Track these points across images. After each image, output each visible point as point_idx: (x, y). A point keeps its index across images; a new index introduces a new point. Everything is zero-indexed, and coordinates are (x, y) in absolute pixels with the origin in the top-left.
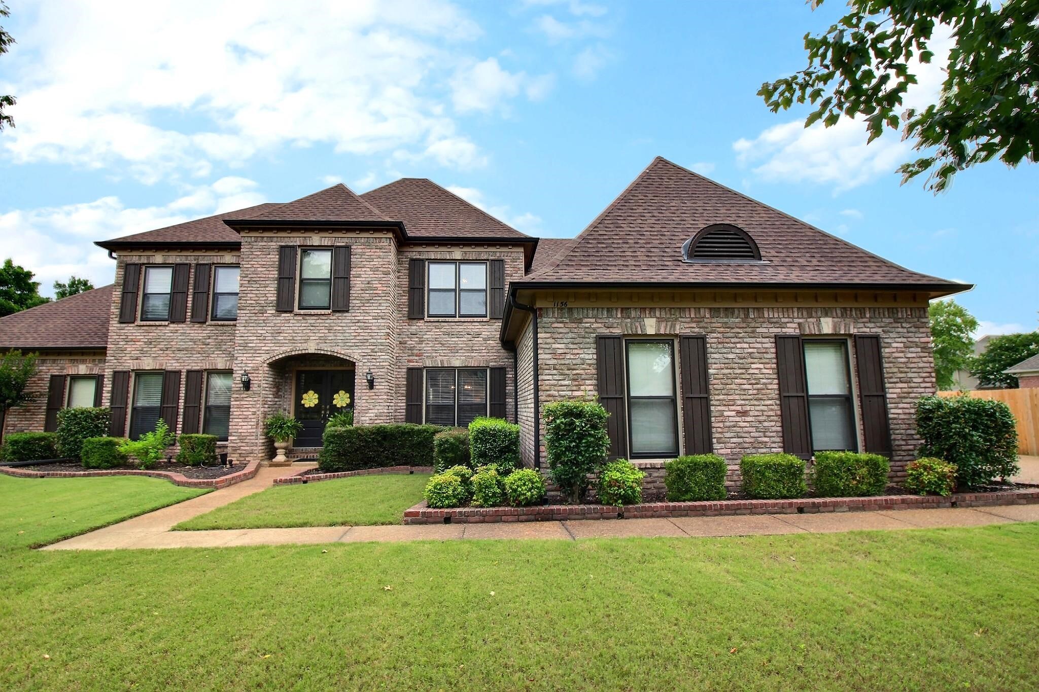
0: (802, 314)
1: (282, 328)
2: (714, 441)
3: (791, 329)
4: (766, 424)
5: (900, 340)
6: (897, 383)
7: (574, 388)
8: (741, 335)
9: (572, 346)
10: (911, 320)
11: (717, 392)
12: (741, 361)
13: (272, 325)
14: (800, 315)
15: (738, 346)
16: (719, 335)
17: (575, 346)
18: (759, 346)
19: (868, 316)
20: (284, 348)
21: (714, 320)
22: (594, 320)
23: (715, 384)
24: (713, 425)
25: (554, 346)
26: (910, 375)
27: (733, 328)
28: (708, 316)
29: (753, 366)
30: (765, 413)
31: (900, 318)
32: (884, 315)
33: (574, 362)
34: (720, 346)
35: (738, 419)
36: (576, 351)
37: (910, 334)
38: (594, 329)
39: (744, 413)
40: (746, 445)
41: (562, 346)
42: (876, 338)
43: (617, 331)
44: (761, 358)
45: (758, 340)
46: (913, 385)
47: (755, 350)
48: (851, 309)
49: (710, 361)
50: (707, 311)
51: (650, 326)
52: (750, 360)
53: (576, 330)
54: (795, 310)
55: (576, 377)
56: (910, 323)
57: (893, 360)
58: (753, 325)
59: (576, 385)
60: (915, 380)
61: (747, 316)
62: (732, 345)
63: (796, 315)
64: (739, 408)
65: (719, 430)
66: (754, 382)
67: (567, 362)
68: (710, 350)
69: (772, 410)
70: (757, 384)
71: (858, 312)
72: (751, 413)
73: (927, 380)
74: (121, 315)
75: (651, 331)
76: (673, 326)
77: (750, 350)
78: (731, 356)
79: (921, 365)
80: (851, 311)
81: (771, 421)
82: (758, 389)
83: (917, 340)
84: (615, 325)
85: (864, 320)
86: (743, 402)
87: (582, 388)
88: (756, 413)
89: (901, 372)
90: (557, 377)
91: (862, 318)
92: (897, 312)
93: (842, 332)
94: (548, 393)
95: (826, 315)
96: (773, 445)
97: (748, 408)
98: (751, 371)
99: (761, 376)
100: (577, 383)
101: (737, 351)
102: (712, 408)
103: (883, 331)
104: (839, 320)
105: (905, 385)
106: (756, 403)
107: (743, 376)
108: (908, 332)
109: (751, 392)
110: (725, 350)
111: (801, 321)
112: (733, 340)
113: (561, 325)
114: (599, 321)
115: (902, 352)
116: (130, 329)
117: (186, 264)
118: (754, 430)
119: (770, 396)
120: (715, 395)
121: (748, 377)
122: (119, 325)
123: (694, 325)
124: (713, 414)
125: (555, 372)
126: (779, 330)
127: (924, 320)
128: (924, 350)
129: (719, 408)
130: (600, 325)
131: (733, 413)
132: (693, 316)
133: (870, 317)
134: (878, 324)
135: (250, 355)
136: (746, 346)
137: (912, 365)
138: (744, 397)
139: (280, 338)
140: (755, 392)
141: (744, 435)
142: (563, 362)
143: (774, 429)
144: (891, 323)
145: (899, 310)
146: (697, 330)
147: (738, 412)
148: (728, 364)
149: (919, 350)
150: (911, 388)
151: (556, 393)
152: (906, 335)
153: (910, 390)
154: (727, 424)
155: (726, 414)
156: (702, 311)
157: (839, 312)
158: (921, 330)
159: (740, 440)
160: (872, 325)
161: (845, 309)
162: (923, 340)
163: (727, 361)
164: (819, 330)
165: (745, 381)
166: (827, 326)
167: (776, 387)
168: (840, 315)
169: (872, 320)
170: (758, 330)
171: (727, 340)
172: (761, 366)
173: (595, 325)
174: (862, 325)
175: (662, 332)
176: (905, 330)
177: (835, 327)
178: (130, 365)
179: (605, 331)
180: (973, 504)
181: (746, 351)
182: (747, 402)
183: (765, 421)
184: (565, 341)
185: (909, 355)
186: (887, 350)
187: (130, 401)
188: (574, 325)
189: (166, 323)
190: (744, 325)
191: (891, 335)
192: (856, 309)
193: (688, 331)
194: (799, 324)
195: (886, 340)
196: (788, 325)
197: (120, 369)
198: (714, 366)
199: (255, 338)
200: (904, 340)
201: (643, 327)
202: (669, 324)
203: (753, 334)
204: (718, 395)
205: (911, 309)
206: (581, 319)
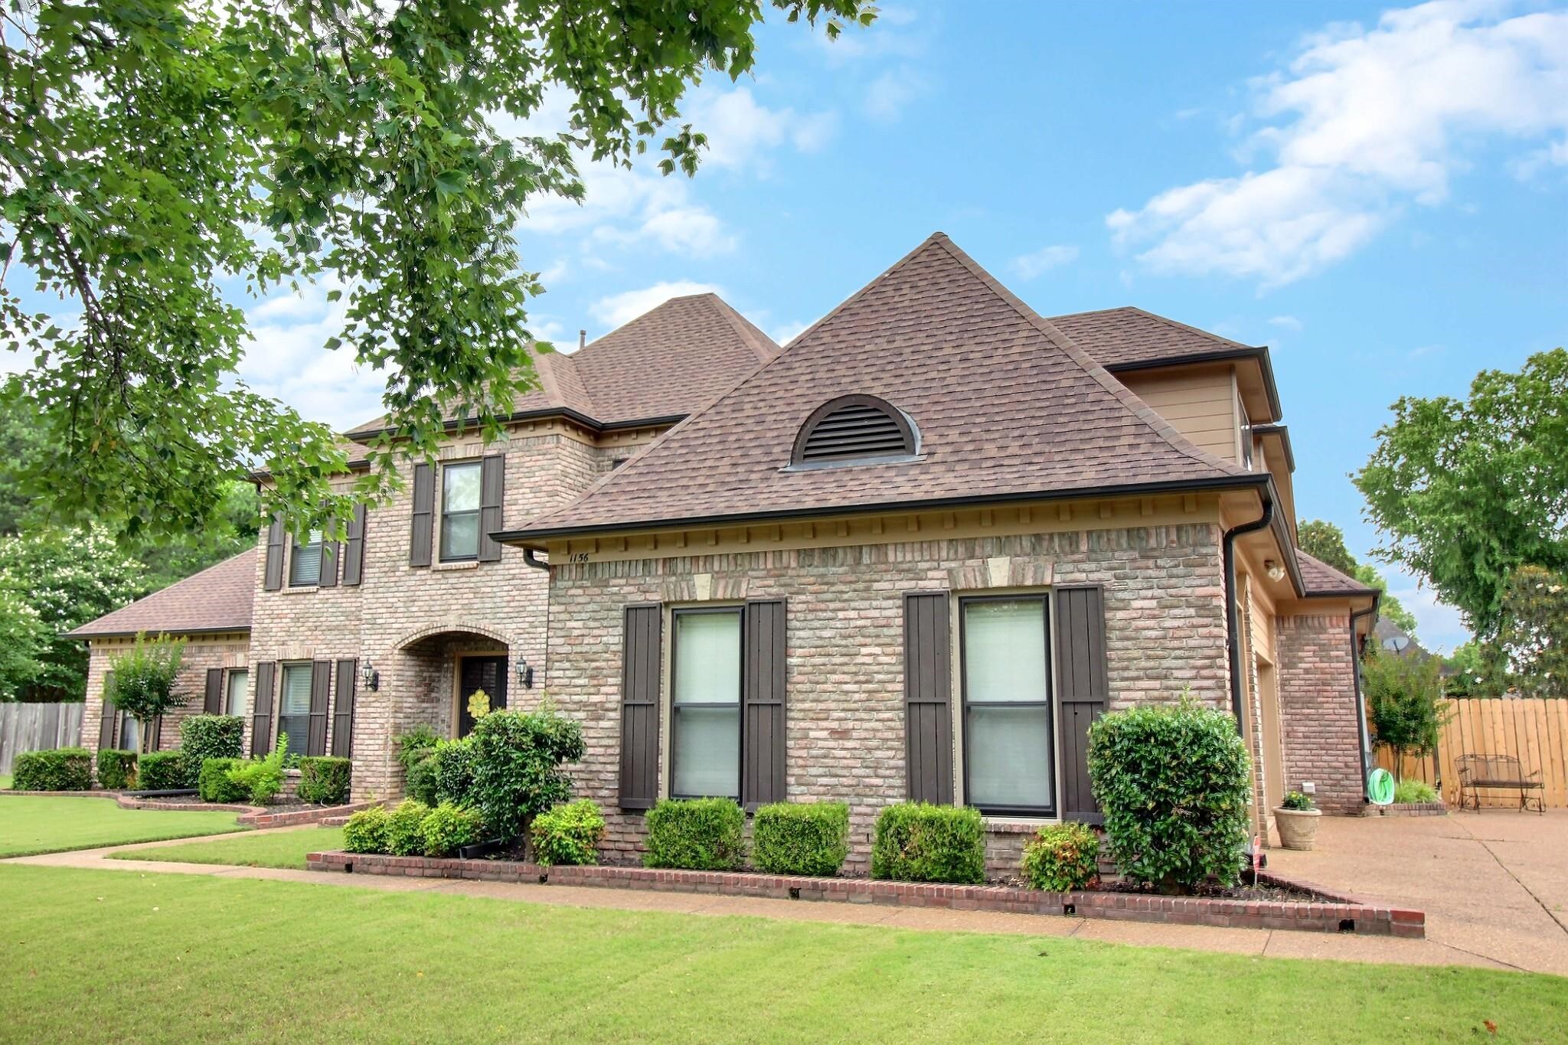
0: (956, 552)
1: (417, 593)
2: (791, 780)
3: (934, 582)
4: (879, 754)
5: (1149, 593)
6: (1138, 678)
7: (592, 690)
8: (846, 596)
9: (592, 624)
10: (1175, 552)
11: (801, 697)
12: (843, 642)
13: (404, 589)
14: (952, 555)
15: (841, 615)
16: (810, 598)
17: (597, 624)
18: (875, 613)
19: (1084, 547)
20: (418, 625)
21: (803, 572)
22: (623, 581)
23: (798, 681)
24: (791, 752)
25: (570, 624)
26: (1166, 663)
27: (833, 584)
28: (793, 564)
29: (864, 650)
30: (879, 735)
31: (1153, 549)
32: (1119, 544)
33: (595, 649)
34: (810, 616)
35: (832, 744)
36: (596, 632)
37: (1173, 581)
38: (624, 596)
39: (842, 734)
40: (844, 790)
41: (580, 624)
42: (1094, 590)
43: (655, 598)
44: (878, 636)
45: (875, 603)
46: (1172, 683)
47: (868, 622)
48: (1051, 536)
49: (792, 643)
50: (793, 555)
51: (702, 587)
52: (860, 640)
53: (598, 599)
54: (944, 545)
55: (595, 673)
56: (1174, 557)
57: (1133, 634)
58: (867, 577)
59: (594, 686)
60: (1177, 674)
61: (858, 562)
62: (830, 614)
63: (944, 554)
64: (835, 725)
65: (801, 762)
66: (862, 678)
67: (585, 649)
68: (794, 624)
69: (892, 729)
70: (867, 682)
71: (1066, 543)
72: (855, 734)
73: (1204, 673)
74: (266, 582)
75: (703, 594)
76: (737, 586)
77: (860, 623)
78: (827, 633)
79: (1192, 643)
80: (1051, 540)
81: (889, 749)
82: (869, 692)
83: (1189, 591)
84: (653, 588)
85: (1076, 557)
86: (842, 715)
87: (603, 689)
88: (863, 735)
89: (1149, 658)
90: (569, 673)
91: (1073, 553)
92: (1148, 534)
93: (1029, 582)
94: (558, 697)
95: (1000, 553)
96: (890, 792)
97: (850, 725)
98: (859, 660)
99: (876, 668)
100: (595, 682)
101: (839, 624)
102: (791, 724)
103: (1116, 577)
104: (1027, 559)
105: (1156, 684)
106: (863, 715)
107: (845, 669)
108: (1171, 577)
109: (856, 696)
110: (817, 624)
111: (953, 565)
112: (832, 606)
113: (580, 591)
114: (631, 581)
115: (1154, 617)
116: (275, 598)
118: (858, 763)
119: (889, 704)
120: (798, 701)
121: (854, 669)
122: (263, 595)
123: (771, 582)
124: (791, 735)
125: (567, 665)
126: (913, 584)
127: (1204, 551)
128: (1202, 612)
129: (802, 724)
130: (631, 589)
131: (825, 734)
132: (770, 566)
133: (1091, 551)
134: (1104, 564)
135: (379, 637)
136: (853, 614)
137: (1176, 644)
138: (846, 705)
139: (414, 609)
140: (864, 696)
141: (840, 772)
142: (578, 649)
143: (892, 763)
144: (1134, 560)
145: (1153, 532)
146: (774, 590)
147: (833, 731)
148: (822, 648)
149: (1192, 611)
150: (1167, 688)
151: (566, 698)
152: (1165, 582)
153: (1166, 694)
154: (814, 752)
155: (812, 734)
156: (785, 556)
157: (1026, 543)
158: (1199, 571)
159: (834, 781)
160: (1093, 566)
161: (1038, 537)
162: (1200, 591)
163: (820, 643)
164: (985, 580)
165: (847, 678)
166: (999, 572)
167: (900, 687)
168: (1028, 550)
169: (1094, 556)
170: (876, 586)
171: (823, 606)
172: (877, 650)
173: (626, 589)
174: (1070, 567)
175: (720, 596)
176: (1163, 573)
177: (1014, 573)
178: (275, 653)
179: (638, 598)
181: (853, 624)
182: (849, 715)
183: (877, 748)
184: (584, 616)
185: (1168, 623)
186: (1120, 615)
187: (276, 707)
188: (597, 591)
189: (314, 588)
190: (853, 578)
191: (1131, 583)
192: (1062, 535)
193: (761, 592)
194: (950, 571)
195: (1120, 595)
196: (930, 574)
197: (265, 659)
198: (799, 651)
199: (384, 610)
200: (1157, 592)
201: (691, 588)
202: (731, 581)
203: (867, 593)
204: (803, 701)
205: (1179, 528)
206: (607, 580)
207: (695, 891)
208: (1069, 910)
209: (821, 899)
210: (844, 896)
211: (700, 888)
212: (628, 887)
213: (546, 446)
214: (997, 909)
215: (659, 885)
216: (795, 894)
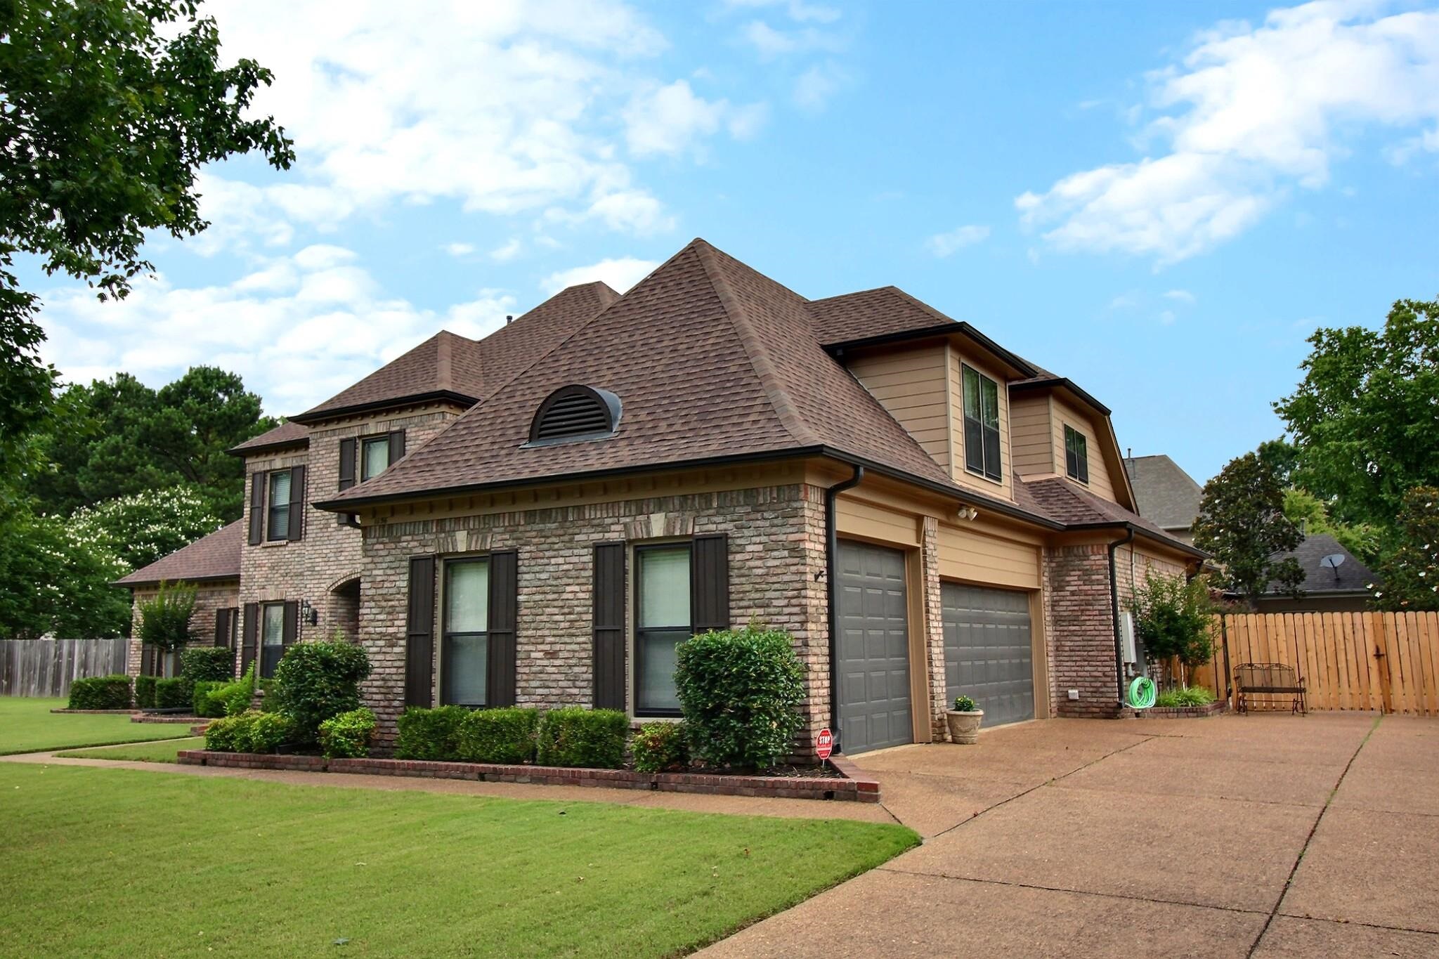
0: (630, 511)
1: (344, 545)
2: (519, 691)
3: (615, 535)
4: (576, 669)
5: (757, 539)
6: (749, 607)
7: (389, 623)
8: (556, 546)
9: (389, 572)
10: (776, 507)
11: (526, 626)
12: (554, 583)
13: (334, 542)
14: (627, 514)
15: (553, 561)
16: (533, 548)
17: (392, 572)
18: (575, 559)
19: (715, 505)
20: (344, 571)
21: (529, 528)
22: (409, 538)
23: (525, 615)
24: (519, 670)
25: (375, 572)
26: (769, 595)
27: (548, 537)
28: (522, 523)
29: (568, 589)
30: (577, 655)
31: (761, 505)
32: (738, 501)
33: (391, 591)
34: (533, 563)
35: (545, 662)
36: (392, 578)
37: (774, 530)
38: (411, 549)
39: (552, 655)
40: (553, 698)
41: (381, 572)
42: (722, 541)
43: (431, 550)
44: (577, 578)
45: (575, 551)
46: (772, 610)
47: (570, 567)
48: (694, 496)
49: (521, 584)
50: (522, 515)
51: (461, 541)
52: (565, 581)
53: (393, 552)
54: (622, 504)
55: (391, 610)
56: (774, 511)
57: (746, 572)
58: (571, 531)
59: (391, 620)
60: (775, 603)
61: (565, 519)
62: (546, 561)
63: (622, 511)
64: (547, 647)
65: (525, 677)
66: (566, 610)
67: (384, 591)
68: (523, 569)
69: (585, 650)
70: (570, 613)
71: (703, 501)
72: (561, 655)
73: (794, 601)
74: (250, 538)
75: (462, 548)
76: (484, 539)
77: (565, 567)
78: (544, 576)
79: (786, 578)
80: (694, 499)
81: (583, 666)
82: (571, 621)
83: (783, 538)
84: (430, 543)
85: (711, 511)
86: (552, 639)
87: (396, 623)
88: (567, 655)
89: (757, 591)
90: (374, 611)
91: (708, 509)
92: (758, 494)
93: (677, 533)
94: (366, 629)
95: (660, 510)
96: (584, 699)
97: (557, 647)
98: (565, 596)
99: (576, 602)
100: (391, 617)
101: (551, 568)
102: (519, 648)
103: (736, 527)
104: (676, 514)
105: (761, 611)
106: (567, 640)
107: (556, 603)
108: (772, 526)
109: (562, 625)
110: (537, 569)
111: (628, 520)
112: (547, 554)
113: (381, 546)
114: (415, 538)
115: (761, 558)
116: (257, 550)
117: (299, 467)
118: (562, 677)
119: (584, 630)
120: (524, 629)
121: (561, 604)
122: (248, 548)
123: (507, 536)
124: (519, 655)
125: (373, 604)
126: (600, 536)
127: (795, 505)
128: (793, 554)
129: (527, 648)
130: (416, 544)
131: (541, 655)
132: (506, 524)
133: (719, 507)
134: (729, 517)
135: (316, 581)
136: (561, 560)
137: (775, 579)
138: (555, 632)
139: (342, 558)
140: (567, 624)
141: (550, 684)
142: (380, 591)
143: (585, 676)
144: (748, 513)
145: (761, 490)
146: (509, 543)
147: (546, 653)
148: (540, 588)
149: (786, 553)
150: (769, 614)
151: (372, 630)
152: (768, 530)
153: (767, 619)
154: (534, 669)
155: (533, 655)
156: (517, 516)
157: (677, 502)
158: (792, 521)
159: (547, 691)
160: (720, 519)
161: (685, 497)
162: (792, 537)
163: (539, 583)
164: (648, 533)
165: (556, 611)
166: (658, 525)
167: (590, 617)
168: (677, 507)
169: (722, 511)
170: (577, 538)
171: (541, 554)
172: (576, 588)
173: (412, 544)
174: (705, 520)
175: (473, 549)
176: (767, 523)
177: (667, 526)
178: (258, 596)
179: (419, 551)
180: (679, 788)
181: (562, 568)
182: (557, 639)
183: (575, 666)
184: (384, 565)
185: (770, 563)
186: (739, 557)
187: (260, 639)
188: (393, 546)
189: (284, 542)
190: (561, 532)
191: (747, 533)
192: (700, 495)
193: (500, 544)
194: (625, 525)
195: (739, 542)
196: (613, 528)
197: (250, 601)
198: (525, 590)
199: (320, 560)
200: (764, 539)
201: (454, 543)
202: (480, 536)
203: (570, 544)
204: (527, 629)
205: (779, 488)
206: (400, 537)
207: (420, 776)
208: (654, 787)
209: (499, 780)
210: (512, 778)
211: (423, 773)
212: (377, 774)
213: (435, 422)
214: (609, 786)
215: (397, 772)
216: (482, 777)
